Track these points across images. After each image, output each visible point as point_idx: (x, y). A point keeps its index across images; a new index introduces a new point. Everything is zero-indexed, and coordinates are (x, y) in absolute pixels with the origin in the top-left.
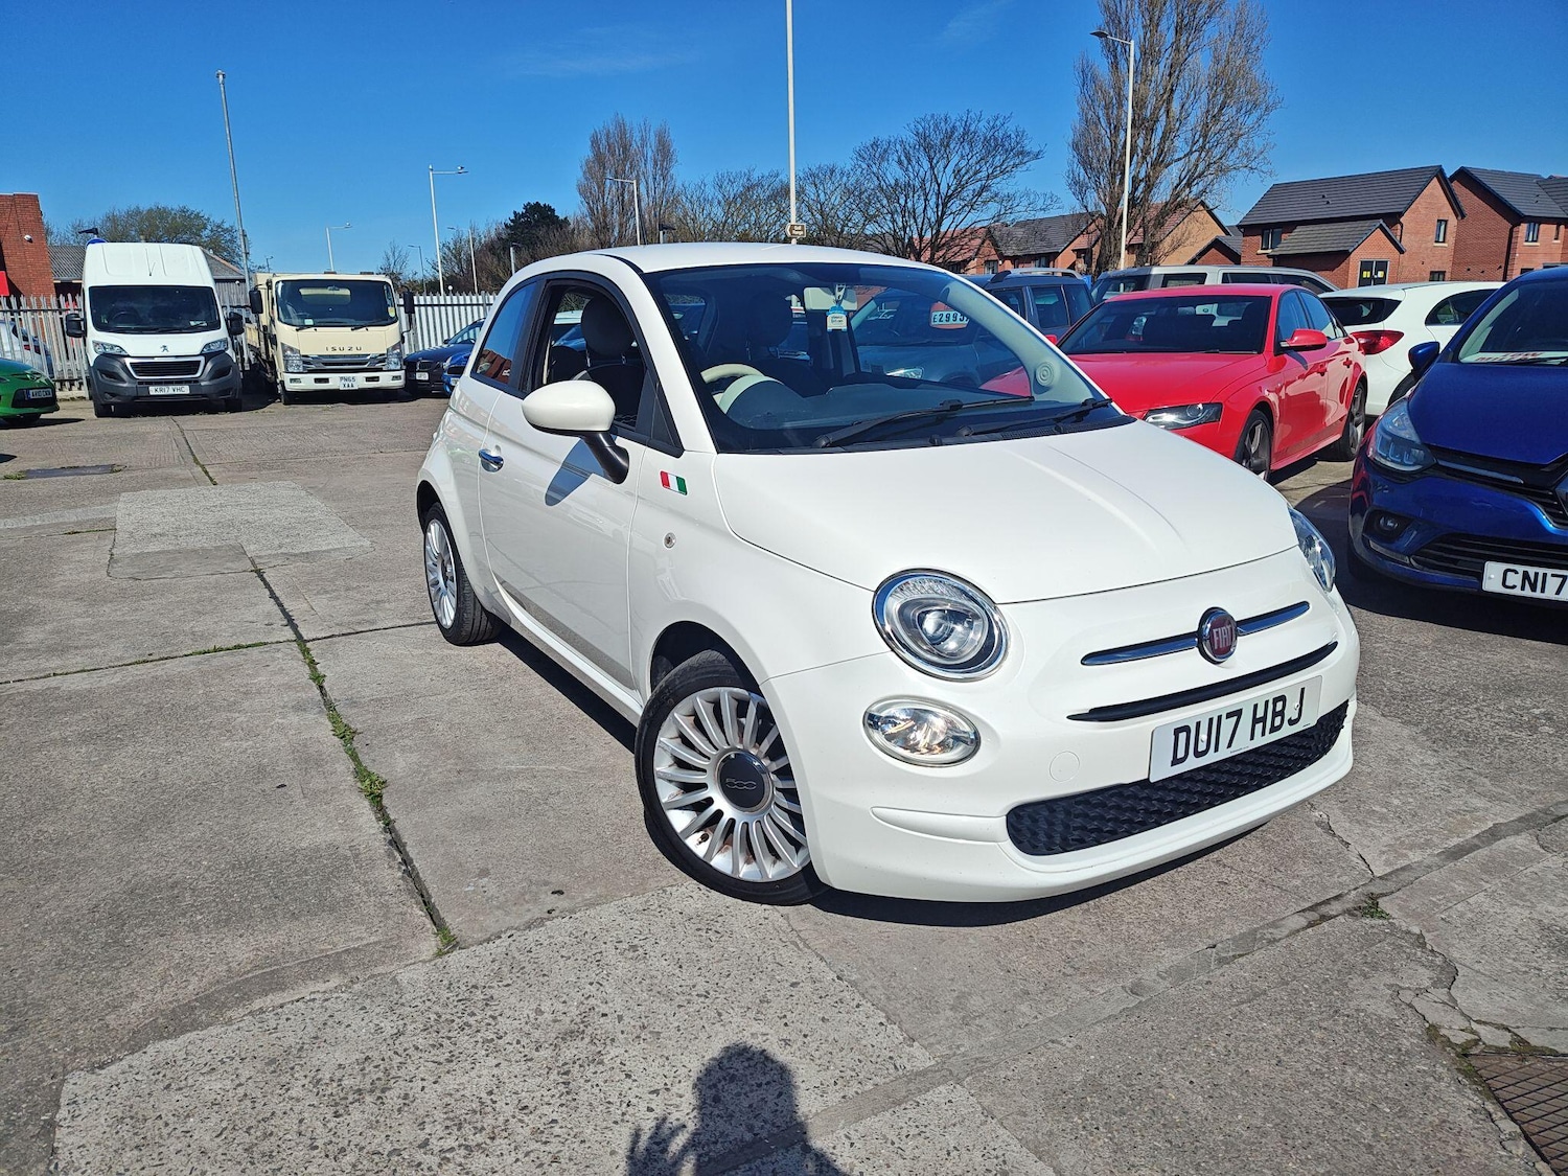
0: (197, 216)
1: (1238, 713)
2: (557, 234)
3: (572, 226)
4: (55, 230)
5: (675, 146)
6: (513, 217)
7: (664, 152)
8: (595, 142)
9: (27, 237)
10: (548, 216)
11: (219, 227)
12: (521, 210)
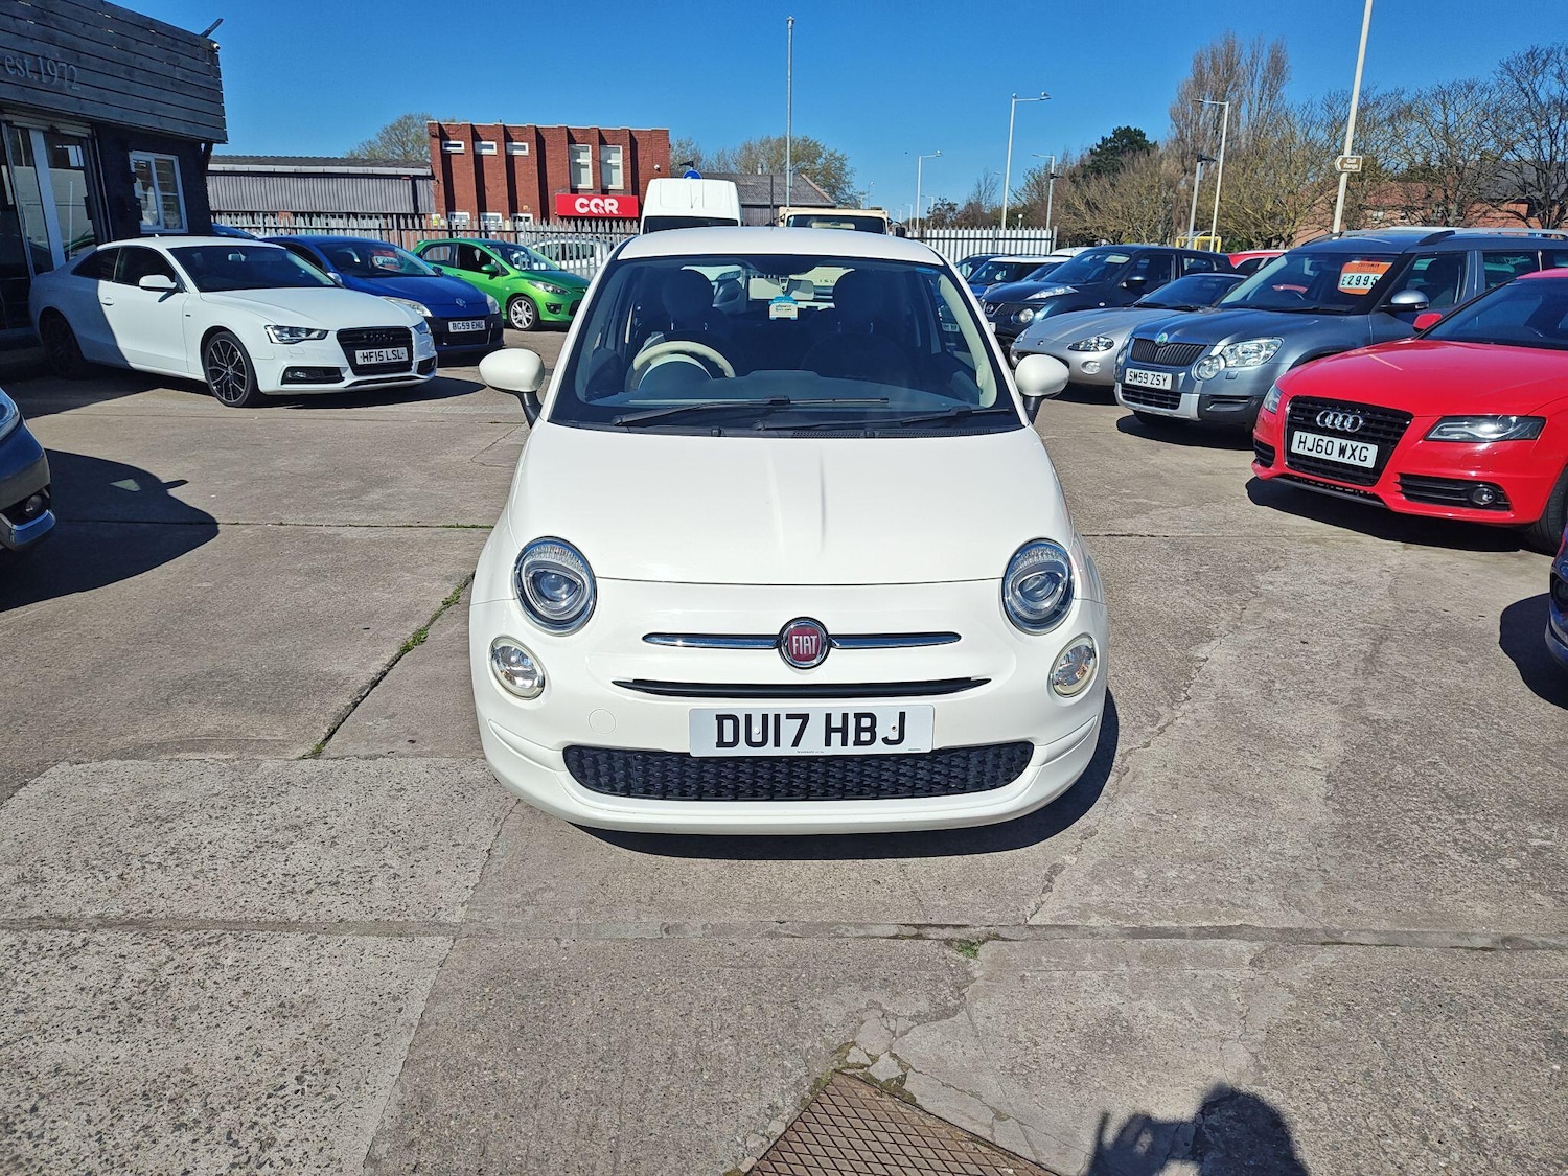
0: (816, 145)
1: (805, 718)
2: (1142, 160)
3: (1161, 151)
4: (704, 158)
5: (1292, 61)
6: (1100, 143)
7: (1277, 70)
8: (1199, 62)
9: (657, 167)
10: (1137, 142)
11: (831, 155)
12: (1109, 135)
